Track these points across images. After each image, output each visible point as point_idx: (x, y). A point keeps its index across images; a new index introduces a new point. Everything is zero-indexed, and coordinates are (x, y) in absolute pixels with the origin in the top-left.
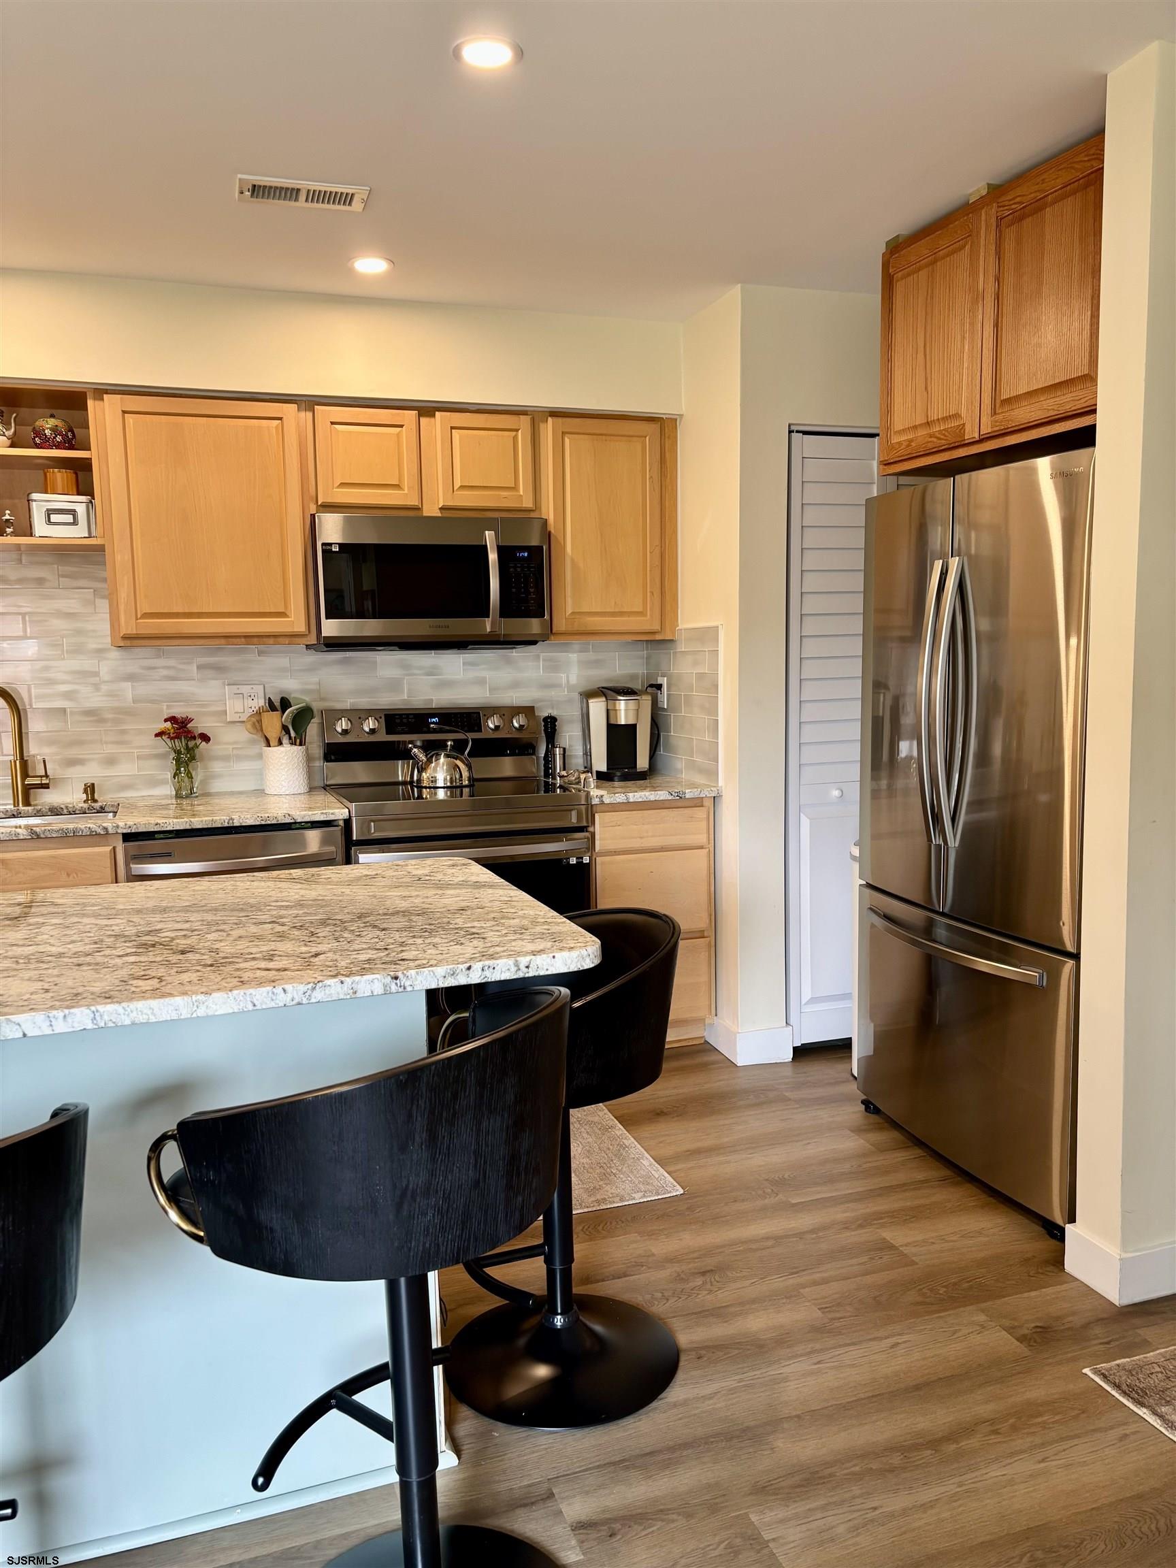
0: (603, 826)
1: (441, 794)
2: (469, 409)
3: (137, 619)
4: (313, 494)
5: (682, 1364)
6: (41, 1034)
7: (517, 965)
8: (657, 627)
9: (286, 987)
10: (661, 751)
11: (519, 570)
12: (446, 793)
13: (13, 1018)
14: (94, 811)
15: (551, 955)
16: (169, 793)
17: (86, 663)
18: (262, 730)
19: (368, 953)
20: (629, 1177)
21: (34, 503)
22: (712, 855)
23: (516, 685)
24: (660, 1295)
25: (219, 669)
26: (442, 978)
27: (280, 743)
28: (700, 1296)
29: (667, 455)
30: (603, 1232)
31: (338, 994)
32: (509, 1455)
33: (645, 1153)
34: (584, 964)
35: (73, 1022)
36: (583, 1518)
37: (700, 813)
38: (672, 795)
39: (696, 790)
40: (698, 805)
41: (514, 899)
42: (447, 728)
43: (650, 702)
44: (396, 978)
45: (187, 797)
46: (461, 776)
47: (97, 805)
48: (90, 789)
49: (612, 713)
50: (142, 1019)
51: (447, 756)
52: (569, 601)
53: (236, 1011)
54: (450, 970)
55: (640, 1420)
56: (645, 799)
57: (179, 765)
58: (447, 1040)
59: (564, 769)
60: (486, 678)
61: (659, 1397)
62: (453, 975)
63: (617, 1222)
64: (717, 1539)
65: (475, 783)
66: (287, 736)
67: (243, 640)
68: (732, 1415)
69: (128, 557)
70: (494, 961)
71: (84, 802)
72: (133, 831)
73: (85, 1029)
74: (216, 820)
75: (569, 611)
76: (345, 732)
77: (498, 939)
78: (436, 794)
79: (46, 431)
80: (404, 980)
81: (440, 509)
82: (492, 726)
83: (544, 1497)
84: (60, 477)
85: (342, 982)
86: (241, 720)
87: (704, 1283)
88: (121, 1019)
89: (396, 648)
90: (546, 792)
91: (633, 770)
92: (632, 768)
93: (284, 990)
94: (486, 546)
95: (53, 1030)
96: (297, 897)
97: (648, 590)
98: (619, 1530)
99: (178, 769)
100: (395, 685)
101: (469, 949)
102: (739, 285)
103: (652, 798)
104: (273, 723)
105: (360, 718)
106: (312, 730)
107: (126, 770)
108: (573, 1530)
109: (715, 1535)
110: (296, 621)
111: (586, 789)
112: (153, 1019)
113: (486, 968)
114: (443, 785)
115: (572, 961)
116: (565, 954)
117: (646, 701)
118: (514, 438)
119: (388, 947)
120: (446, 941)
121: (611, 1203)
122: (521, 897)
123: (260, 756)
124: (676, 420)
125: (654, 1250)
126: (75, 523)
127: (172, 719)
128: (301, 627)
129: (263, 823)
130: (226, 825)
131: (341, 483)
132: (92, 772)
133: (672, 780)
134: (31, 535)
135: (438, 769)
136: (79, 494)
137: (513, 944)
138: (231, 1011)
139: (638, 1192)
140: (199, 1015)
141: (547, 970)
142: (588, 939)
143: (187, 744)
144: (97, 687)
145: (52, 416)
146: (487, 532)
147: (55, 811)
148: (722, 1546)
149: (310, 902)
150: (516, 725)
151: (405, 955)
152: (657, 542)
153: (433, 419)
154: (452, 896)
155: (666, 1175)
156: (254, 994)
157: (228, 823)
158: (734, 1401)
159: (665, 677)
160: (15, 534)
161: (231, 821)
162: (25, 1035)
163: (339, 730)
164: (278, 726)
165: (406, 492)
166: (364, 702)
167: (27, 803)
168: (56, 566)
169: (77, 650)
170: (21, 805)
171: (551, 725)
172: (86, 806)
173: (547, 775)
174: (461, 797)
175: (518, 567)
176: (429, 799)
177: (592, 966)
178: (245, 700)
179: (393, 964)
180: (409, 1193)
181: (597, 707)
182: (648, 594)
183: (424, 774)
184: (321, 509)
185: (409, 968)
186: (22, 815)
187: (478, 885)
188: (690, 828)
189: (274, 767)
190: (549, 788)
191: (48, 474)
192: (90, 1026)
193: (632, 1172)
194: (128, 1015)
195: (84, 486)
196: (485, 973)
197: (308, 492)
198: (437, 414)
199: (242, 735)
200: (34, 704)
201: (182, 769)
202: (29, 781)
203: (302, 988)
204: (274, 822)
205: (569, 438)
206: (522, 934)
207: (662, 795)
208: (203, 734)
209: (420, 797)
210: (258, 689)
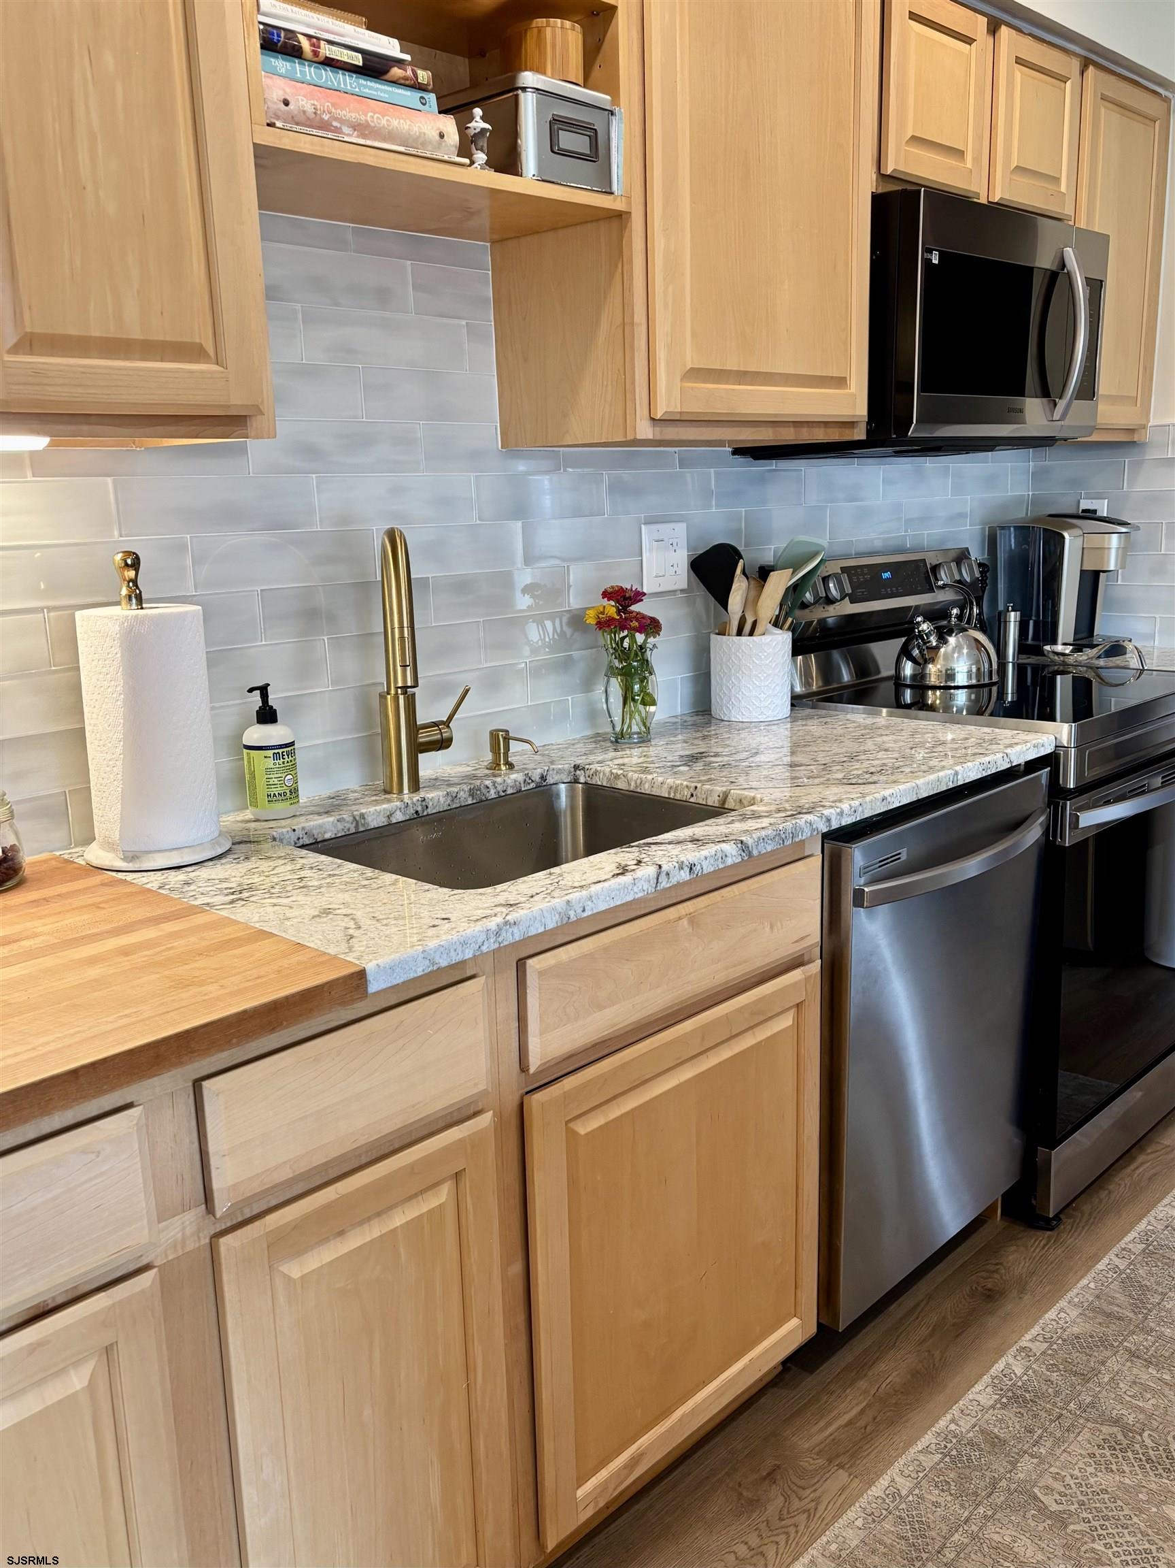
3: (682, 381)
4: (876, 153)
21: (532, 95)
25: (632, 493)
49: (1089, 554)
86: (660, 590)
97: (1142, 363)
110: (859, 393)
118: (1064, 92)
126: (592, 156)
127: (610, 591)
131: (913, 136)
144: (473, 532)
165: (970, 166)
169: (442, 451)
178: (667, 553)
181: (1073, 547)
182: (1141, 370)
183: (933, 664)
198: (1004, 30)
202: (422, 737)
210: (680, 529)
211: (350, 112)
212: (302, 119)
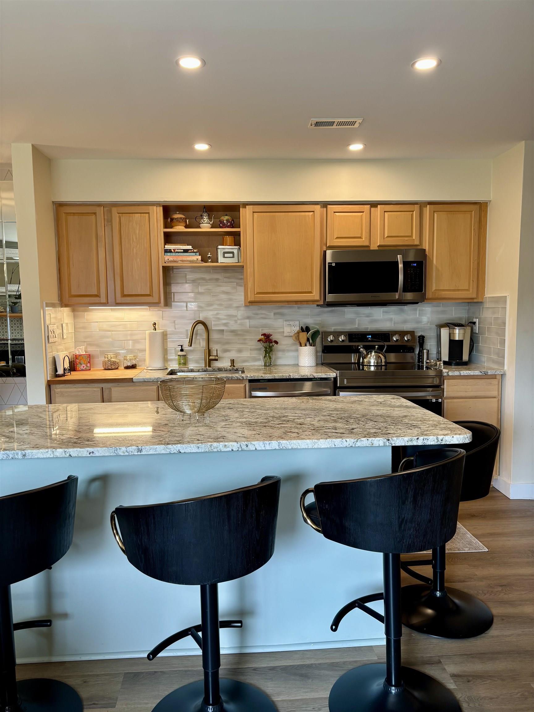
0: (448, 386)
1: (372, 369)
2: (392, 203)
3: (254, 295)
4: (325, 242)
5: (495, 621)
6: (261, 449)
7: (437, 439)
8: (474, 296)
9: (347, 439)
10: (474, 353)
11: (412, 271)
12: (375, 368)
13: (253, 443)
14: (234, 370)
15: (452, 436)
16: (261, 364)
17: (232, 312)
18: (299, 340)
19: (374, 430)
20: (461, 541)
21: (219, 250)
22: (500, 401)
23: (405, 322)
24: (481, 592)
25: (282, 314)
26: (407, 442)
27: (306, 345)
28: (500, 595)
29: (482, 219)
30: (451, 562)
31: (366, 444)
32: (420, 644)
33: (468, 531)
34: (465, 441)
35: (272, 446)
36: (455, 673)
37: (495, 382)
38: (481, 373)
39: (493, 371)
40: (494, 378)
41: (426, 413)
42: (376, 340)
43: (470, 330)
44: (389, 440)
45: (269, 366)
46: (381, 361)
47: (235, 368)
48: (233, 361)
49: (451, 335)
50: (295, 447)
51: (375, 352)
52: (434, 285)
53: (328, 447)
54: (410, 439)
55: (477, 640)
56: (468, 374)
57: (266, 353)
58: (403, 468)
59: (428, 360)
60: (392, 318)
61: (486, 632)
62: (411, 441)
63: (458, 559)
64: (516, 691)
65: (387, 364)
66: (308, 342)
67: (294, 303)
68: (520, 644)
69: (252, 269)
70: (428, 437)
71: (230, 366)
72: (253, 379)
73: (276, 449)
74: (284, 376)
75: (434, 289)
76: (332, 341)
77: (427, 429)
78: (370, 368)
79: (224, 221)
80: (392, 441)
81: (378, 246)
82: (395, 339)
83: (438, 662)
84: (229, 239)
85: (368, 440)
86: (290, 335)
87: (502, 590)
88: (288, 447)
89: (356, 306)
90: (419, 369)
91: (460, 361)
92: (460, 360)
93: (346, 441)
94: (398, 261)
95: (265, 448)
96: (333, 407)
97: (471, 279)
98: (472, 680)
99: (266, 355)
100: (352, 321)
101: (415, 431)
102: (524, 141)
103: (472, 374)
104: (304, 336)
105: (338, 335)
106: (318, 340)
107: (246, 354)
108: (451, 677)
109: (516, 689)
110: (316, 295)
111: (440, 369)
112: (299, 448)
113: (425, 439)
114: (373, 365)
115: (461, 439)
116: (458, 436)
117: (468, 330)
118: (412, 215)
119: (381, 428)
120: (404, 428)
121: (454, 550)
122: (429, 413)
123: (297, 350)
124: (487, 203)
125: (477, 573)
126: (233, 257)
127: (264, 335)
128: (317, 297)
129: (302, 377)
130: (288, 378)
131: (337, 237)
132: (233, 355)
133: (480, 366)
134: (217, 262)
135: (371, 358)
136: (235, 245)
137: (434, 431)
138: (327, 447)
139: (466, 548)
140: (315, 447)
141: (450, 442)
142: (466, 431)
143: (269, 345)
144: (236, 321)
145: (226, 215)
146: (398, 256)
147: (220, 370)
148: (519, 694)
149: (340, 409)
150: (406, 339)
151: (389, 432)
152: (476, 258)
153: (376, 208)
154: (398, 411)
155: (479, 542)
156: (335, 441)
157: (288, 377)
158: (521, 639)
159: (477, 318)
160: (212, 262)
161: (290, 376)
162: (256, 449)
163: (329, 340)
164: (306, 339)
165: (364, 240)
166: (339, 328)
167: (210, 366)
168: (223, 274)
169: (229, 307)
170: (207, 367)
171: (422, 339)
172: (231, 368)
173: (419, 361)
174: (381, 370)
175: (412, 270)
176: (367, 371)
177: (469, 442)
178: (292, 328)
179: (386, 434)
180: (405, 521)
181: (445, 333)
182: (471, 281)
183: (365, 360)
184: (328, 248)
185: (393, 437)
186: (208, 371)
187: (407, 407)
188: (491, 389)
189: (303, 355)
190: (420, 368)
191: (224, 238)
192: (277, 448)
193: (462, 539)
194: (291, 445)
195: (237, 243)
196: (424, 441)
197: (323, 242)
198: (379, 206)
199: (290, 341)
200: (213, 328)
201: (267, 355)
202: (211, 358)
203: (353, 440)
204: (306, 377)
205: (436, 213)
206: (436, 427)
207: (477, 373)
208: (276, 341)
209: (363, 369)
210: (297, 323)
211: (180, 258)
212: (171, 261)
